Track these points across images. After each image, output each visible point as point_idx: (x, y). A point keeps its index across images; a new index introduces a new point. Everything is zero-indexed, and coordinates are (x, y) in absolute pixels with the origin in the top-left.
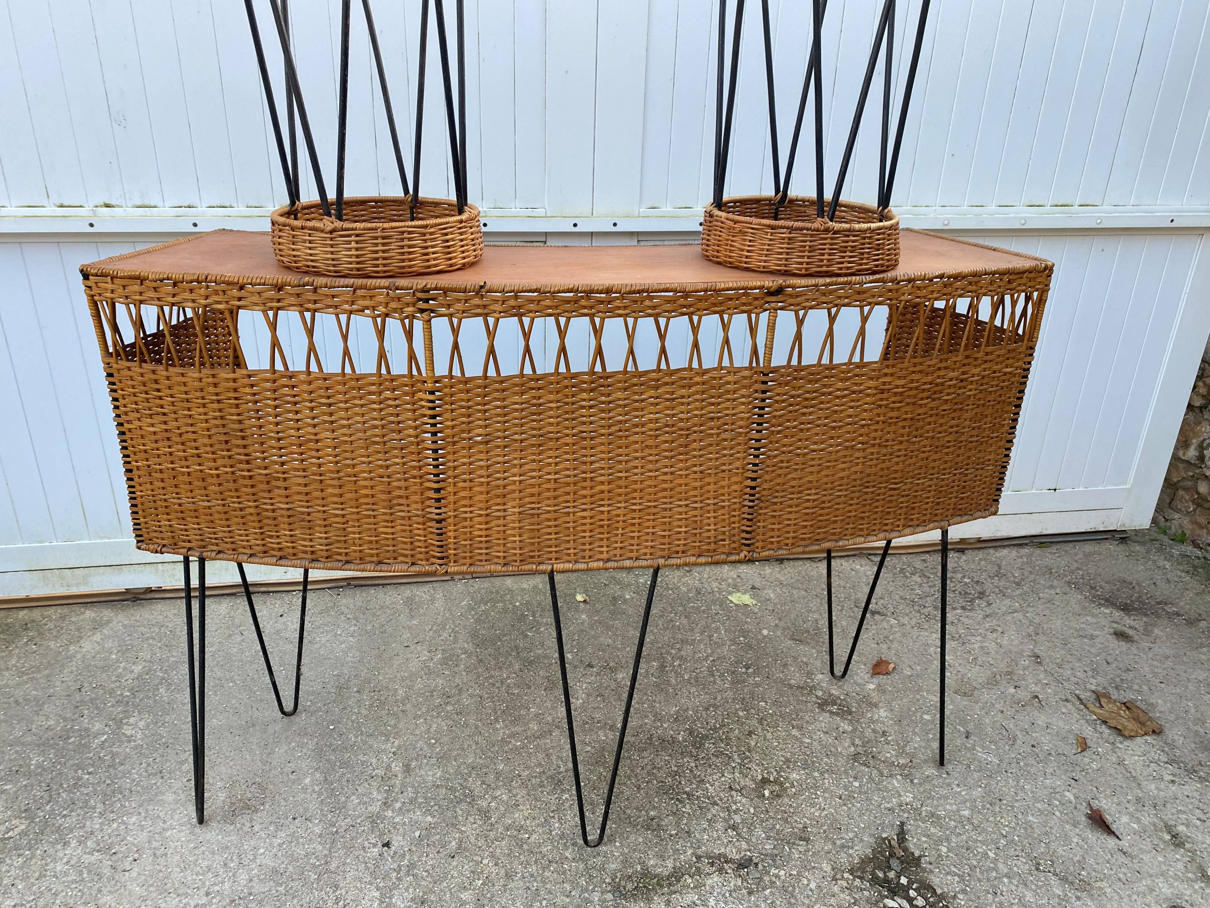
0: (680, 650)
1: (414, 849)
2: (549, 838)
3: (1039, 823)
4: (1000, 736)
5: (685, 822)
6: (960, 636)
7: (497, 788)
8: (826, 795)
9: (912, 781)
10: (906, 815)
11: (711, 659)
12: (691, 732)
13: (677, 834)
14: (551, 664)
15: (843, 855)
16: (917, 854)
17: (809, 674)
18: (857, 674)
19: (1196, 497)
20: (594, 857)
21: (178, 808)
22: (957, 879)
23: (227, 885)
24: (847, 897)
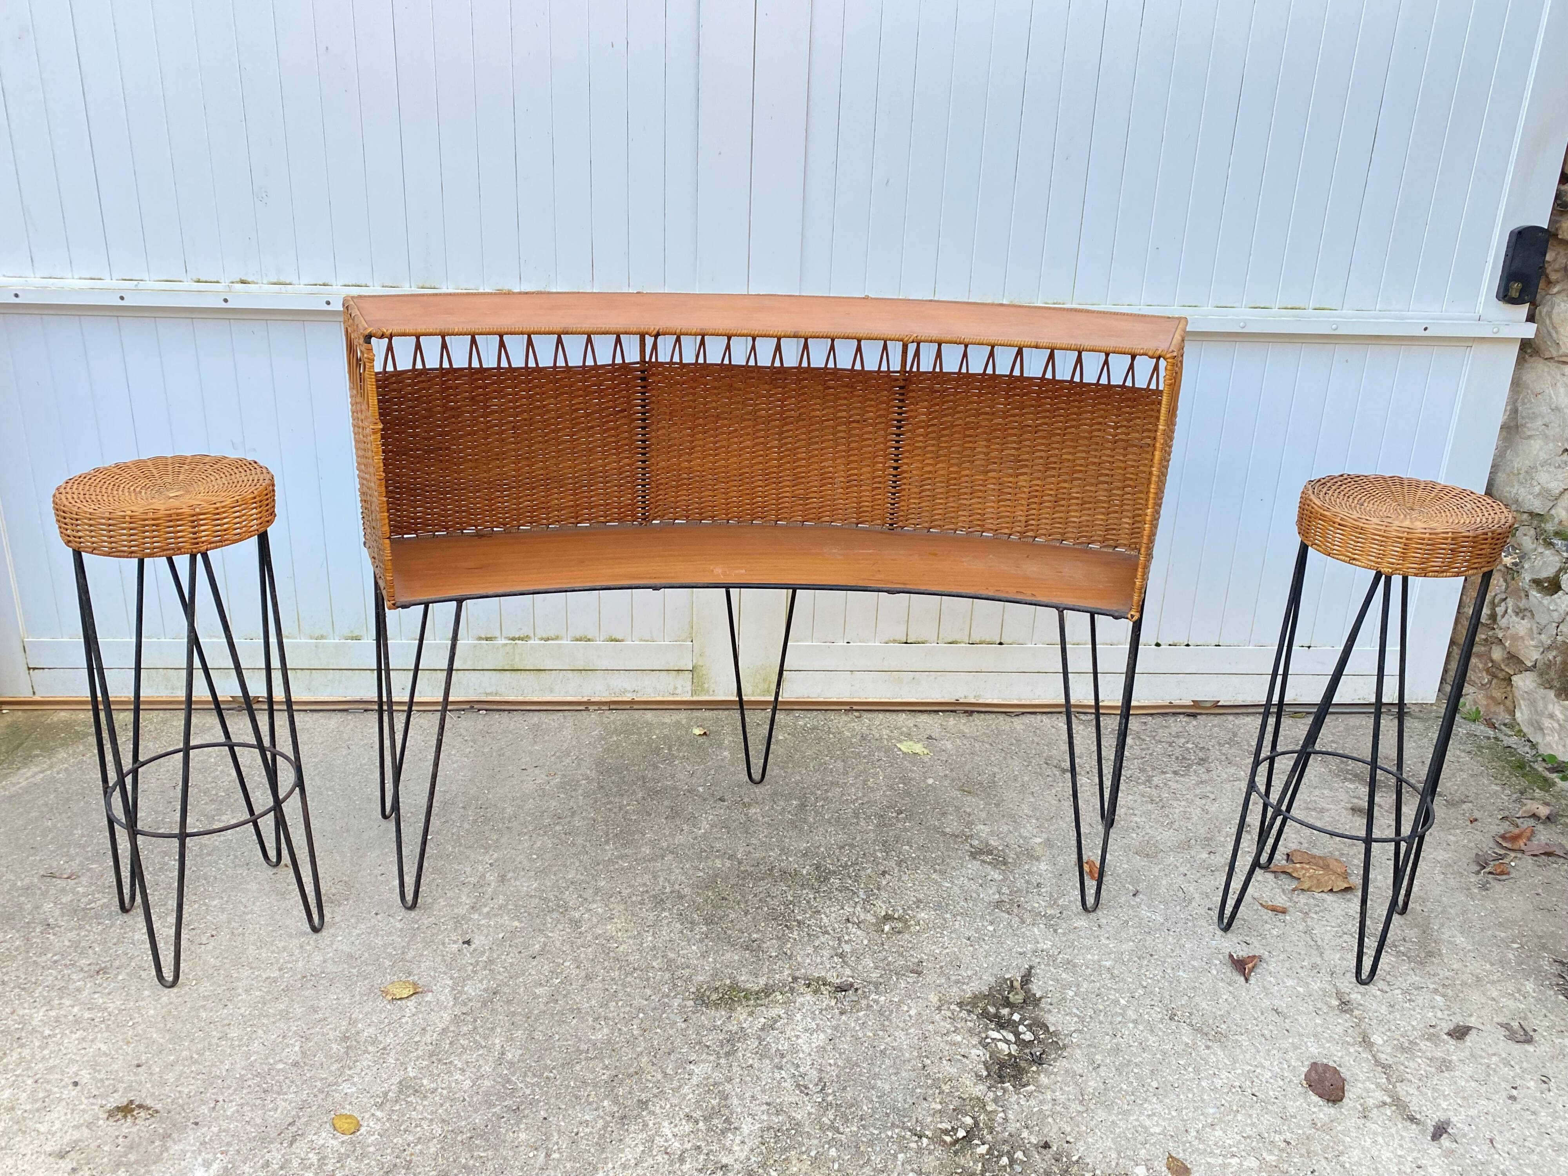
0: (827, 791)
1: (495, 948)
2: (638, 949)
3: (1190, 978)
4: (1175, 897)
5: (789, 946)
6: (1161, 800)
7: (594, 901)
8: (953, 935)
9: (1055, 931)
10: (1038, 960)
11: (860, 802)
12: (818, 868)
13: (777, 956)
14: (679, 795)
15: (955, 989)
16: (1039, 995)
17: (969, 824)
18: (1024, 827)
19: (1490, 665)
20: (683, 969)
21: (261, 897)
22: (1075, 1019)
23: (300, 964)
24: (947, 1025)
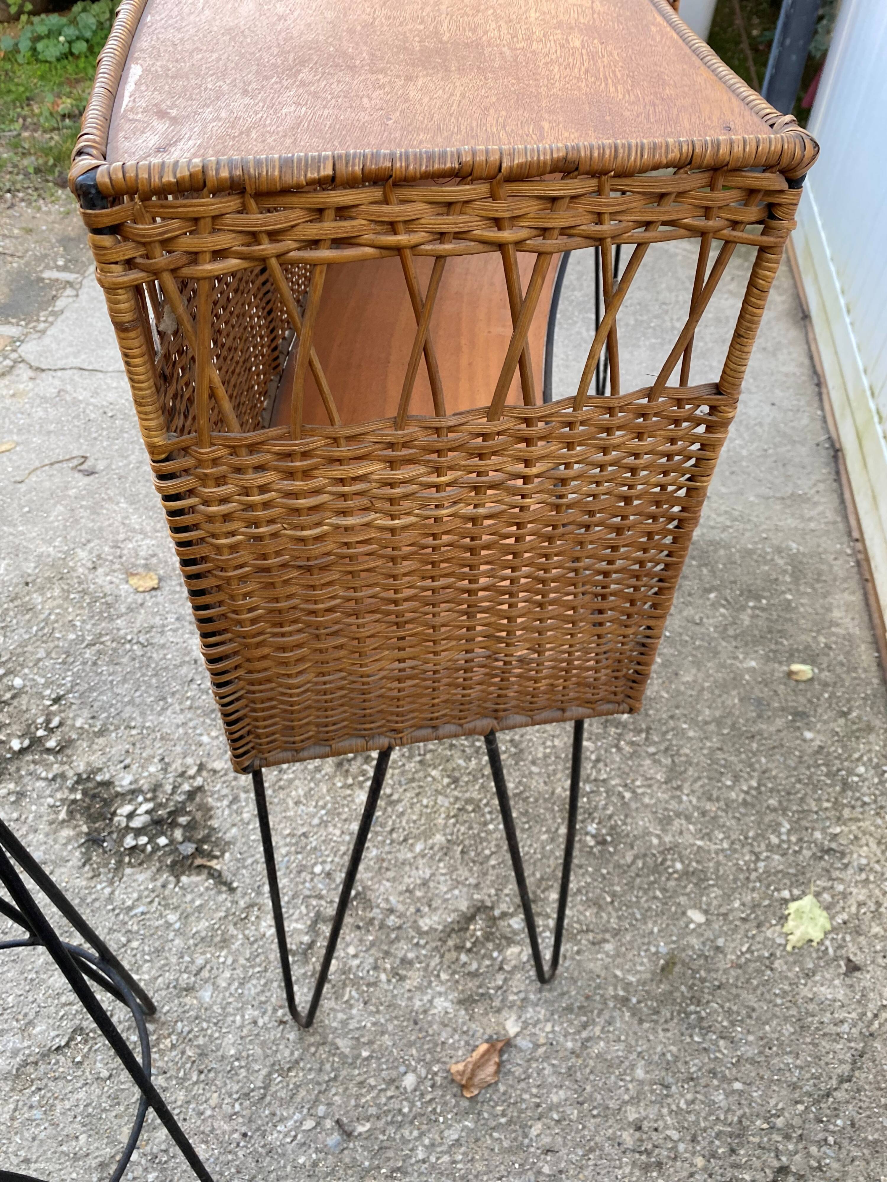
15: (225, 791)
16: (184, 879)
22: (129, 903)
24: (177, 766)
